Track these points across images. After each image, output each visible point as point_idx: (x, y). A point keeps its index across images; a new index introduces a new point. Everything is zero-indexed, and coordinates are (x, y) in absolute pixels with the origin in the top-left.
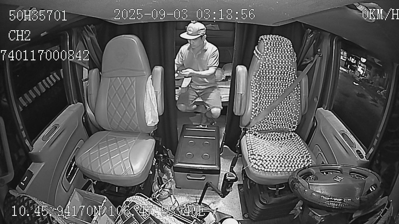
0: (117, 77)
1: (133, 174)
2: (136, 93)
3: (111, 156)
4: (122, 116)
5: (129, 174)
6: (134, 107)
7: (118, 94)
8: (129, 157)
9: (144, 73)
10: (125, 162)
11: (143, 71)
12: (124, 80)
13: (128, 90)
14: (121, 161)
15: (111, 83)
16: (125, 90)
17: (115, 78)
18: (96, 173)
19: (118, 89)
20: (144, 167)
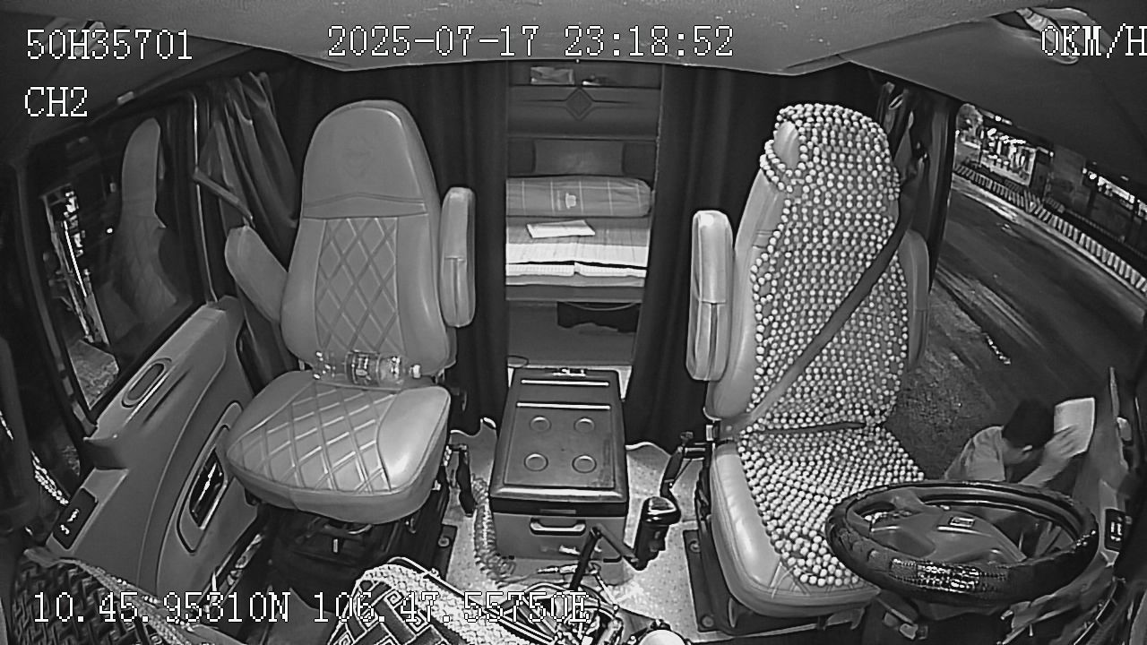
0: (346, 218)
1: (387, 488)
2: (397, 264)
3: (327, 438)
4: (357, 328)
5: (376, 488)
6: (393, 300)
7: (348, 267)
8: (377, 440)
9: (421, 207)
10: (365, 455)
11: (416, 200)
12: (363, 225)
13: (376, 253)
14: (353, 453)
15: (328, 235)
16: (368, 252)
17: (339, 220)
18: (283, 484)
19: (348, 252)
20: (420, 470)
